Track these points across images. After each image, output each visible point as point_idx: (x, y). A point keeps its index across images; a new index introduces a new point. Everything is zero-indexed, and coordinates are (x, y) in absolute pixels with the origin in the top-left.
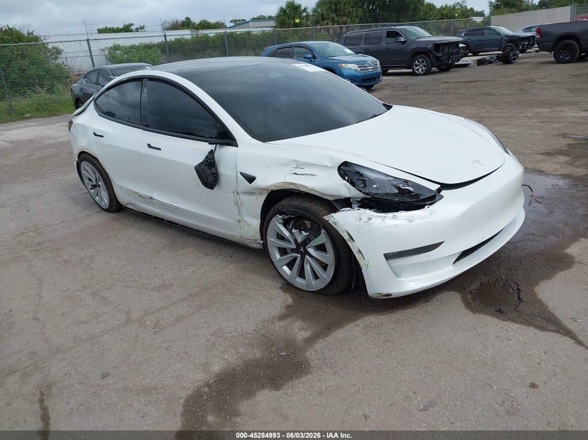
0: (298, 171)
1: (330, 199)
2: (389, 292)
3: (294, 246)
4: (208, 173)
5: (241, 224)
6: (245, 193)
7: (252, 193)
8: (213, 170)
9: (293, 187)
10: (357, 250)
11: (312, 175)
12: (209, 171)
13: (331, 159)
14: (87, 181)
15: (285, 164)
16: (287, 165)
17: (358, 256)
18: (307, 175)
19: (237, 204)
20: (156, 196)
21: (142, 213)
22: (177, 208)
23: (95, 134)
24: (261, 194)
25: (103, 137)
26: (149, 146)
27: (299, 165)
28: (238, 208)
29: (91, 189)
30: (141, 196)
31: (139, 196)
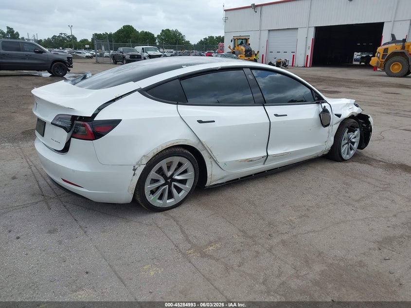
0: (350, 107)
5: (327, 143)
9: (352, 114)
23: (200, 122)
25: (214, 121)
26: (277, 115)
28: (329, 134)
30: (251, 161)
31: (249, 161)
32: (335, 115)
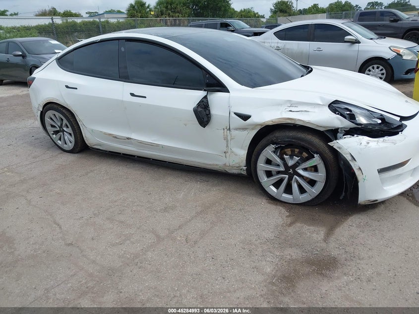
0: (293, 109)
1: (322, 129)
2: (376, 199)
3: (282, 169)
4: (203, 114)
5: (228, 155)
6: (236, 129)
7: (244, 129)
8: (207, 111)
9: (289, 121)
10: (358, 168)
11: (306, 111)
12: (205, 113)
13: (322, 98)
14: (49, 128)
15: (279, 104)
16: (281, 105)
17: (357, 173)
18: (302, 111)
19: (226, 139)
20: (134, 136)
21: (110, 152)
22: (158, 145)
23: (67, 87)
24: (253, 129)
25: (76, 89)
26: (132, 95)
27: (292, 104)
28: (227, 142)
29: (53, 134)
30: (116, 137)
31: (114, 137)
32: (235, 113)
